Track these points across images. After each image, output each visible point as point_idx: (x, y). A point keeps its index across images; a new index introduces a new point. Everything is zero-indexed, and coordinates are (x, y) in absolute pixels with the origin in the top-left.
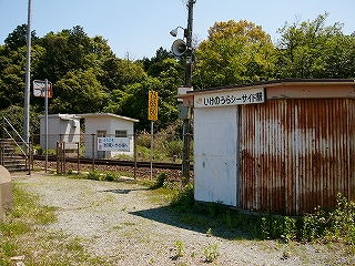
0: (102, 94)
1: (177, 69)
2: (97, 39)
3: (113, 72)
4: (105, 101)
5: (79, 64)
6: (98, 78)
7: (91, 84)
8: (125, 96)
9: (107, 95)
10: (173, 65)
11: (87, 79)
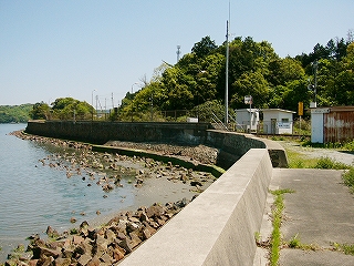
0: (268, 89)
1: (329, 67)
2: (263, 44)
3: (276, 71)
4: (271, 95)
5: (250, 67)
6: (266, 77)
7: (260, 82)
8: (287, 90)
9: (272, 90)
10: (324, 65)
11: (257, 78)
